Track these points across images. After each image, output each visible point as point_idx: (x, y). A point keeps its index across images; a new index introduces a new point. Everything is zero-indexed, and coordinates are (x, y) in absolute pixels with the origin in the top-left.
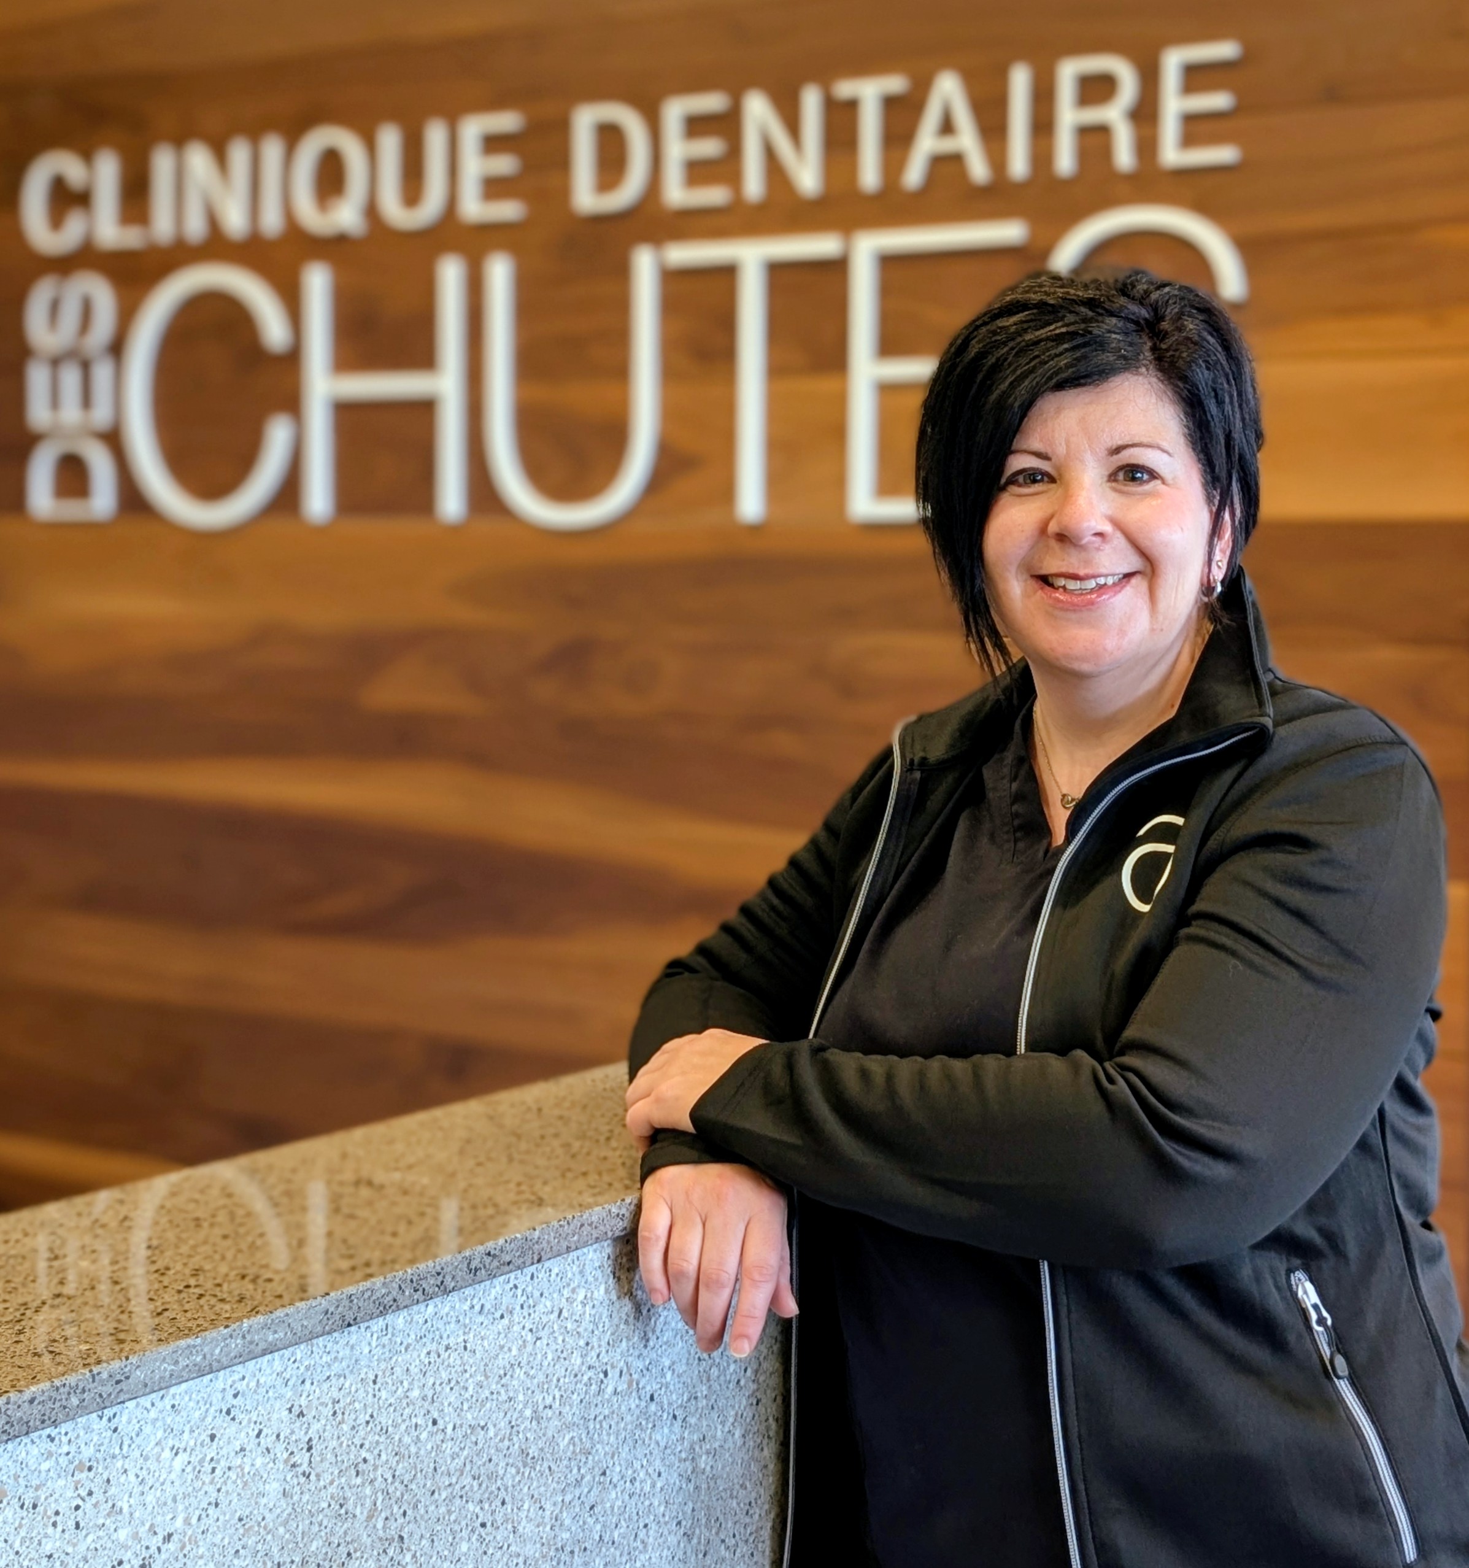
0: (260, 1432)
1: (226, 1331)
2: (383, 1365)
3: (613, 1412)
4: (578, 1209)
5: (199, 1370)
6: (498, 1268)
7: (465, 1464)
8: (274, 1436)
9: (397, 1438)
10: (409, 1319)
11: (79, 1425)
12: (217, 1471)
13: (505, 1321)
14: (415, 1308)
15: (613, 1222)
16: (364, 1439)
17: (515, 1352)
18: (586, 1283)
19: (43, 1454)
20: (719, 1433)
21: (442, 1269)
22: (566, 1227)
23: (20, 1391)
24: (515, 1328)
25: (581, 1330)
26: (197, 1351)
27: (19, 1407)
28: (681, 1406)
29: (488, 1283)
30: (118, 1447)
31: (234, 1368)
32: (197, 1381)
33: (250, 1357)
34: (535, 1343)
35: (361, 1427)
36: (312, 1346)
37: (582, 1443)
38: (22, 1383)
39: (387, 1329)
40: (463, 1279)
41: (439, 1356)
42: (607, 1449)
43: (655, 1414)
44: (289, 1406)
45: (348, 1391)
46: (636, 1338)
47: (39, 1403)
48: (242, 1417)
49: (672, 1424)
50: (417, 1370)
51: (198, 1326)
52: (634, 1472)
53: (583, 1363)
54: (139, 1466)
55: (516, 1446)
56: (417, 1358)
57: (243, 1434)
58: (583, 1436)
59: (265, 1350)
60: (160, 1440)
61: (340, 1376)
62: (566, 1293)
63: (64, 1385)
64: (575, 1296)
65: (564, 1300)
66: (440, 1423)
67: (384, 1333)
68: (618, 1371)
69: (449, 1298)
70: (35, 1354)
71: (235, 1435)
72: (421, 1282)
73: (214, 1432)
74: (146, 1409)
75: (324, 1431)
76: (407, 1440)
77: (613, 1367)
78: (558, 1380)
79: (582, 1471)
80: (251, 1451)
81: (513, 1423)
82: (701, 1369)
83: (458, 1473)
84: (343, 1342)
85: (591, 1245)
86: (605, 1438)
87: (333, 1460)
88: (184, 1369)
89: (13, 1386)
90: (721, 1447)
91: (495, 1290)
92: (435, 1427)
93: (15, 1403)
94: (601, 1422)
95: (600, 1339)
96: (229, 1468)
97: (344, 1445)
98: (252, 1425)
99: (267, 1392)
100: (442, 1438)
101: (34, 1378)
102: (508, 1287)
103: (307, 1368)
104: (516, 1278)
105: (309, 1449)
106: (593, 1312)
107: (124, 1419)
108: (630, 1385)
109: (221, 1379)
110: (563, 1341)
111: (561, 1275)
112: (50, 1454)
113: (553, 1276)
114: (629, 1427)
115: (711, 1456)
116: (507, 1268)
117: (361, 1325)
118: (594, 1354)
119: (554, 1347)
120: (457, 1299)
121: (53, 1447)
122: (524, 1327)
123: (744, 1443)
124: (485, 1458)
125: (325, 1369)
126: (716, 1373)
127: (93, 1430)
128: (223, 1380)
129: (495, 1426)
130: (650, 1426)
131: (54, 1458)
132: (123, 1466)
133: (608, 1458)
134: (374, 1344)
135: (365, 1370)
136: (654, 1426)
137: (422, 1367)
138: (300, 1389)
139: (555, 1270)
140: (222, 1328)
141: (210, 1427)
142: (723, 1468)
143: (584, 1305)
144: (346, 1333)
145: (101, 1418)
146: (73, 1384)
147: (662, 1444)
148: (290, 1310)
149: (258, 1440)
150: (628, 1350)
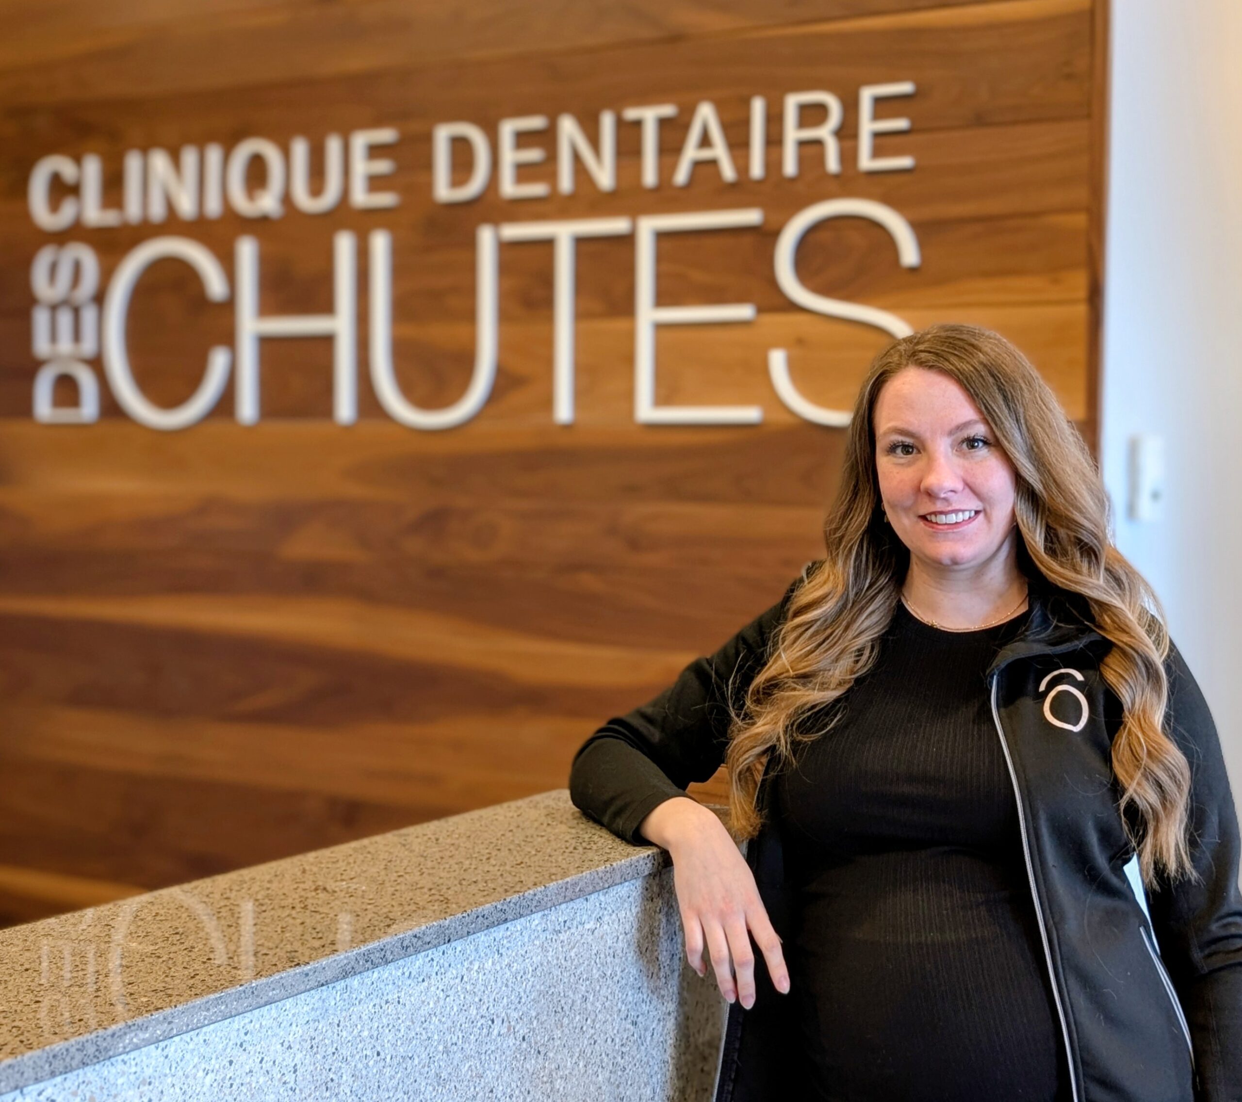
0: (262, 1059)
1: (241, 988)
2: (344, 1014)
3: (498, 1049)
4: (474, 905)
5: (223, 1016)
6: (422, 946)
7: (398, 1084)
8: (272, 1063)
9: (353, 1064)
10: (361, 982)
11: (143, 1053)
12: (234, 1087)
13: (426, 984)
14: (365, 974)
15: (499, 914)
16: (331, 1065)
17: (432, 1005)
18: (479, 957)
19: (119, 1073)
20: (569, 1064)
21: (384, 946)
22: (467, 918)
23: (105, 1029)
24: (432, 989)
25: (476, 990)
26: (222, 1002)
27: (105, 1039)
28: (543, 1045)
29: (414, 956)
30: (168, 1069)
31: (245, 1015)
32: (221, 1023)
33: (258, 1005)
34: (445, 999)
35: (329, 1057)
36: (297, 1000)
37: (477, 1070)
38: (105, 1023)
39: (346, 988)
40: (399, 954)
41: (381, 1008)
42: (493, 1074)
43: (526, 1050)
44: (282, 1041)
45: (320, 1031)
46: (513, 997)
47: (118, 1037)
48: (250, 1048)
49: (537, 1057)
50: (366, 1017)
51: (222, 985)
52: (512, 1090)
53: (477, 1014)
54: (182, 1082)
55: (433, 1071)
56: (366, 1009)
57: (251, 1061)
58: (478, 1064)
59: (267, 1002)
60: (196, 1064)
61: (315, 1021)
62: (466, 964)
63: (134, 1025)
64: (472, 967)
65: (465, 969)
66: (382, 1054)
67: (345, 991)
68: (501, 1019)
69: (388, 967)
70: (111, 1004)
71: (247, 1061)
72: (370, 956)
73: (232, 1059)
74: (187, 1042)
75: (305, 1059)
76: (360, 1066)
77: (498, 1017)
78: (461, 1026)
79: (477, 1089)
80: (256, 1073)
81: (431, 1055)
82: (557, 1019)
83: (394, 1090)
84: (317, 997)
85: (483, 931)
86: (492, 1066)
87: (311, 1079)
88: (213, 1015)
89: (100, 1025)
90: (570, 1073)
91: (419, 962)
92: (379, 1057)
93: (102, 1037)
94: (489, 1055)
95: (489, 996)
96: (242, 1084)
97: (318, 1069)
98: (257, 1054)
99: (267, 1031)
100: (383, 1065)
101: (113, 1020)
102: (427, 960)
103: (294, 1015)
104: (433, 954)
105: (295, 1071)
106: (484, 978)
107: (173, 1049)
108: (509, 1029)
109: (236, 1022)
110: (464, 998)
111: (463, 952)
112: (124, 1073)
113: (458, 952)
114: (508, 1059)
115: (563, 1080)
116: (427, 946)
117: (330, 985)
118: (485, 1007)
119: (458, 1002)
120: (393, 968)
121: (125, 1068)
122: (438, 988)
123: (586, 1071)
124: (412, 1080)
125: (306, 1016)
126: (567, 1022)
127: (151, 1057)
128: (238, 1023)
129: (419, 1057)
130: (523, 1058)
131: (126, 1076)
132: (172, 1082)
133: (495, 1080)
134: (338, 998)
135: (332, 1017)
136: (525, 1058)
137: (370, 1015)
138: (289, 1030)
139: (459, 949)
140: (238, 986)
141: (229, 1056)
142: (572, 1088)
143: (478, 973)
144: (319, 991)
145: (157, 1048)
146: (140, 1024)
147: (531, 1071)
148: (284, 975)
149: (260, 1065)
150: (508, 1005)
